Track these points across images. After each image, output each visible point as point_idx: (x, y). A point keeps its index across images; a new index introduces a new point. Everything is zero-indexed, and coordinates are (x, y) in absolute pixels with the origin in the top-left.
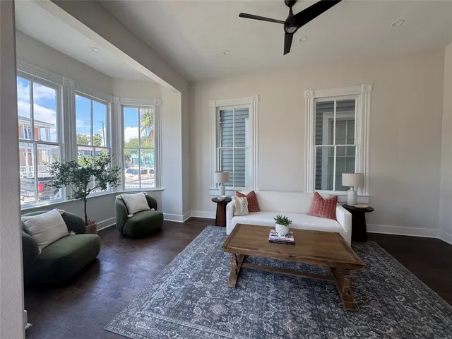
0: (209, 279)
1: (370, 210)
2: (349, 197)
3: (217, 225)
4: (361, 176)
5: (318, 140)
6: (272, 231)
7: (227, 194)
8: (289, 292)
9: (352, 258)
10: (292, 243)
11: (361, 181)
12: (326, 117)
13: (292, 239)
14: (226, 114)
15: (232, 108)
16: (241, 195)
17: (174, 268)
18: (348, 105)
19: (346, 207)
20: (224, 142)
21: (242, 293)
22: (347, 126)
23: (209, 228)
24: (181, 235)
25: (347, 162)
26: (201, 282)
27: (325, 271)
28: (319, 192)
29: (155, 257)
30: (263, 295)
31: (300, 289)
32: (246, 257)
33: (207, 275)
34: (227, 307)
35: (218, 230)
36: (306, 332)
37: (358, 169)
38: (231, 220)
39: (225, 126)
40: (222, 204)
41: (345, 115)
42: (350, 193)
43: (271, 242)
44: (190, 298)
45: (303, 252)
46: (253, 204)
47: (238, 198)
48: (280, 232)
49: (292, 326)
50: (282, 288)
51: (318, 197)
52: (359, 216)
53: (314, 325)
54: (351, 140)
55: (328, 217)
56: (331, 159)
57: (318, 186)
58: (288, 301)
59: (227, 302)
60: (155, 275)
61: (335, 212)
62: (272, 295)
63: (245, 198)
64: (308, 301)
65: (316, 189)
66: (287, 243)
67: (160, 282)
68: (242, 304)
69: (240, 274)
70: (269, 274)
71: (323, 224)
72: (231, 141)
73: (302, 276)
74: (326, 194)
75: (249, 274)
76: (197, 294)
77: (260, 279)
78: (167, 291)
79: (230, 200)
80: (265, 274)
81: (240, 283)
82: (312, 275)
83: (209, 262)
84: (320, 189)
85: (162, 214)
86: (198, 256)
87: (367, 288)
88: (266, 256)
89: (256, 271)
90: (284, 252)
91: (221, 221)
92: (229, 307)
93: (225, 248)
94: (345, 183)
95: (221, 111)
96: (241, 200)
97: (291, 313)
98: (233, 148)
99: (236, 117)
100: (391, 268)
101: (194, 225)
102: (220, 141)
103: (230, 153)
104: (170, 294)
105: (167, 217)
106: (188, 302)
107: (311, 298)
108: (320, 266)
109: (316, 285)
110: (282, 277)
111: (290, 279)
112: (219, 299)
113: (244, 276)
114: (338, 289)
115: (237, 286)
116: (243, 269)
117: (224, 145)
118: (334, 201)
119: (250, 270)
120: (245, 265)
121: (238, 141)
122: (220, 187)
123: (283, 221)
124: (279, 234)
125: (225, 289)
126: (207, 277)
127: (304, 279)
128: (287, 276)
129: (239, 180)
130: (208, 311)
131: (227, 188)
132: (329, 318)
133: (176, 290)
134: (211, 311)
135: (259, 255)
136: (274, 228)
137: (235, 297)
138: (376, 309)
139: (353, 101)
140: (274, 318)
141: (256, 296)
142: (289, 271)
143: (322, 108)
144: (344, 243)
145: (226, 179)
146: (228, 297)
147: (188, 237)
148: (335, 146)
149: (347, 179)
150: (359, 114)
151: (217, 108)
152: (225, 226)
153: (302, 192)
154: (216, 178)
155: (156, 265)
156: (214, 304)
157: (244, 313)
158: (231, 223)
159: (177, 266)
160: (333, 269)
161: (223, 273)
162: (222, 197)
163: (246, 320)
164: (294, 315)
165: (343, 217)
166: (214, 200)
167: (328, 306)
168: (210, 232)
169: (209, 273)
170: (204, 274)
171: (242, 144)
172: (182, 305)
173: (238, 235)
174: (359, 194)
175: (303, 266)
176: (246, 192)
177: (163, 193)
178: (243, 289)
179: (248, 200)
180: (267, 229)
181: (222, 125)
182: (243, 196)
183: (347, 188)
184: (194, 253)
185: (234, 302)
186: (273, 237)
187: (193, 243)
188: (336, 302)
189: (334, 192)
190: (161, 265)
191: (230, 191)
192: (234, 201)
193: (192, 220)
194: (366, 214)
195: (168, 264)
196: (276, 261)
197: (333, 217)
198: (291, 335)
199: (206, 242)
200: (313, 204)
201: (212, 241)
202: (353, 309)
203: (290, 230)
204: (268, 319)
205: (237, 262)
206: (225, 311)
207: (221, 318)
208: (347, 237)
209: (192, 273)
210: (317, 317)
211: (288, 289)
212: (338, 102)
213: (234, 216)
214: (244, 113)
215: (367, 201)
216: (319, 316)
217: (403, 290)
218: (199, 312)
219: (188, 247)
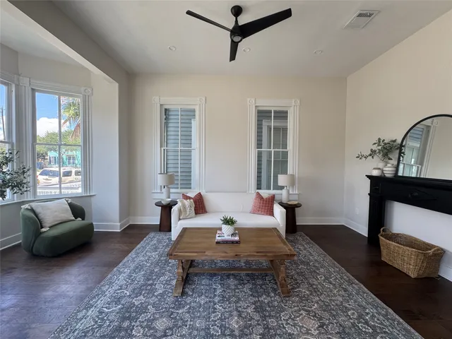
0: (152, 291)
1: (298, 206)
2: (283, 195)
3: (160, 231)
4: (293, 176)
5: (259, 145)
6: (218, 232)
7: (173, 197)
8: (235, 290)
9: (287, 248)
10: (237, 242)
11: (293, 183)
12: (265, 123)
13: (237, 238)
14: (171, 113)
15: (179, 107)
16: (186, 198)
17: (107, 286)
18: (282, 115)
19: (281, 204)
20: (169, 141)
21: (189, 300)
22: (282, 132)
23: (152, 234)
24: (117, 246)
25: (281, 165)
26: (142, 297)
27: (264, 262)
28: (259, 191)
29: (81, 278)
30: (210, 298)
31: (244, 284)
32: (192, 261)
33: (149, 287)
34: (172, 318)
35: (162, 236)
36: (251, 325)
37: (290, 171)
38: (177, 224)
39: (170, 125)
40: (167, 209)
41: (280, 124)
42: (284, 192)
43: (218, 243)
44: (129, 318)
45: (245, 249)
46: (200, 206)
47: (185, 201)
48: (226, 233)
49: (238, 322)
50: (228, 287)
51: (258, 194)
52: (291, 210)
53: (257, 317)
54: (285, 146)
55: (267, 214)
56: (269, 162)
57: (259, 187)
58: (234, 299)
59: (172, 313)
60: (81, 299)
61: (273, 210)
62: (219, 296)
63: (192, 200)
64: (251, 295)
65: (258, 189)
66: (233, 242)
67: (88, 307)
68: (189, 312)
69: (186, 280)
70: (215, 275)
71: (263, 221)
72: (176, 141)
73: (245, 272)
74: (265, 193)
75: (196, 278)
76: (137, 312)
77: (208, 282)
78: (97, 317)
79: (175, 203)
80: (212, 275)
81: (187, 290)
82: (255, 270)
83: (152, 272)
84: (260, 189)
85: (92, 224)
86: (139, 268)
87: (298, 273)
88: (213, 258)
89: (203, 274)
90: (230, 251)
91: (165, 226)
92: (175, 318)
93: (170, 255)
94: (280, 184)
95: (166, 110)
96: (187, 202)
97: (237, 310)
98: (179, 148)
99: (183, 117)
100: (311, 252)
101: (134, 234)
102: (164, 141)
103: (176, 154)
104: (103, 319)
105: (99, 227)
106: (126, 324)
107: (255, 293)
108: (262, 260)
109: (258, 278)
110: (228, 276)
111: (235, 276)
112: (164, 312)
113: (190, 282)
114: (276, 278)
115: (183, 293)
116: (189, 274)
117: (169, 145)
118: (272, 200)
119: (196, 275)
120: (191, 270)
121: (183, 142)
122: (164, 190)
123: (229, 222)
124: (225, 235)
125: (170, 300)
126: (149, 290)
127: (248, 275)
128: (233, 274)
129: (185, 182)
130: (150, 328)
131: (172, 190)
132: (269, 307)
133: (111, 312)
134: (154, 328)
135: (206, 257)
136: (220, 229)
137: (180, 306)
138: (304, 290)
139: (286, 112)
140: (220, 319)
141: (203, 300)
142: (235, 269)
143: (262, 115)
144: (280, 236)
145: (170, 181)
146: (173, 308)
147: (127, 248)
148: (273, 151)
149: (282, 180)
150: (292, 124)
151: (161, 105)
152: (170, 231)
153: (245, 192)
154: (160, 180)
155: (83, 287)
156: (157, 319)
157: (191, 321)
158: (177, 227)
159: (111, 284)
160: (272, 261)
161: (168, 282)
162: (166, 201)
163: (192, 328)
164: (239, 311)
165: (279, 211)
166: (157, 204)
167: (268, 296)
168: (153, 239)
169: (151, 285)
170: (146, 287)
171: (189, 145)
172: (119, 329)
173: (185, 239)
174: (291, 192)
175: (247, 262)
176: (192, 194)
177: (92, 199)
178: (190, 296)
179: (195, 202)
180: (213, 231)
181: (167, 124)
182: (190, 198)
183: (282, 188)
184: (132, 266)
185: (180, 311)
186: (220, 238)
187: (132, 254)
188: (275, 290)
189: (272, 192)
190: (89, 286)
191: (175, 193)
192: (179, 204)
193: (131, 227)
194: (296, 209)
195: (100, 282)
196: (221, 261)
197: (271, 213)
198: (237, 333)
199: (148, 252)
200: (255, 203)
201: (156, 249)
202: (287, 294)
203: (236, 229)
204: (216, 321)
205: (183, 269)
206: (171, 325)
207: (165, 332)
208: (283, 231)
209: (130, 288)
210: (259, 309)
211: (233, 287)
212: (275, 112)
213: (180, 219)
214: (190, 114)
215: (296, 197)
216: (261, 307)
217: (322, 270)
218: (139, 332)
219: (126, 259)
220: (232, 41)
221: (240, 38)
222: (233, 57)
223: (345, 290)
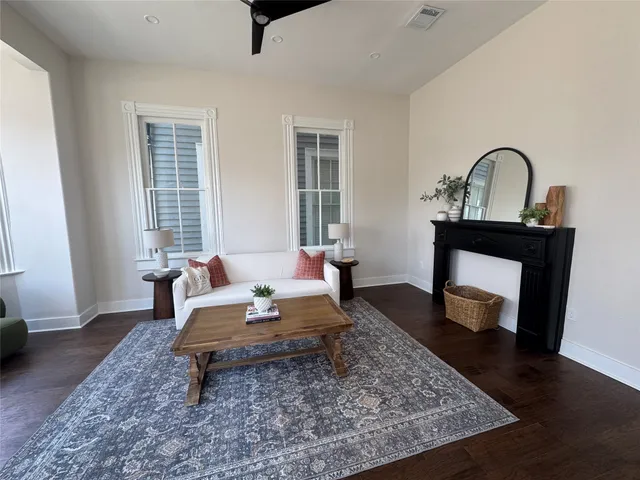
0: (150, 408)
1: (355, 263)
2: (335, 251)
3: (155, 318)
4: (347, 226)
5: (301, 183)
6: (249, 308)
7: (172, 265)
8: (276, 381)
9: (342, 318)
10: (276, 319)
11: (347, 235)
12: (308, 154)
13: (276, 313)
14: (158, 132)
15: (172, 123)
16: (196, 264)
17: (67, 415)
18: (330, 142)
19: (334, 263)
20: (159, 178)
21: (210, 407)
22: (331, 166)
23: (141, 326)
24: (79, 351)
25: (332, 211)
26: (133, 418)
27: (315, 342)
28: (304, 248)
29: (13, 411)
30: (243, 398)
31: (289, 372)
32: (212, 354)
33: (145, 402)
34: (188, 436)
35: (161, 326)
36: (300, 420)
37: (343, 219)
38: (182, 304)
39: (158, 151)
40: (164, 285)
41: (328, 154)
42: (336, 247)
43: (248, 323)
44: (113, 453)
45: (289, 326)
46: (218, 274)
47: (194, 269)
48: (261, 308)
49: (282, 420)
50: (268, 380)
51: (303, 252)
52: (345, 270)
53: (307, 408)
54: (336, 185)
55: (315, 278)
56: (316, 207)
57: (303, 242)
58: (276, 393)
59: (186, 430)
60: (18, 444)
61: (323, 271)
62: (255, 393)
63: (205, 268)
64: (299, 384)
65: (301, 245)
66: (270, 319)
67: (33, 453)
68: (211, 423)
69: (205, 382)
70: (248, 367)
71: (311, 287)
72: (172, 178)
73: (289, 357)
74: (312, 250)
75: (220, 377)
76: (127, 441)
77: (237, 378)
78: (55, 463)
79: (178, 274)
80: (243, 369)
81: (207, 394)
82: (303, 351)
83: (147, 381)
84: (305, 245)
85: (22, 323)
86: (125, 377)
87: (356, 347)
88: (243, 344)
89: (230, 369)
90: (267, 332)
91: (164, 308)
92: (192, 435)
93: (176, 350)
94: (331, 236)
95: (148, 125)
96: (197, 271)
97: (281, 406)
98: (178, 189)
99: (179, 140)
100: (371, 320)
101: (106, 330)
102: (150, 177)
103: (172, 198)
104: (66, 464)
105: (36, 325)
106: (110, 462)
107: (303, 380)
108: (310, 337)
109: (307, 361)
110: (266, 366)
111: (276, 365)
112: (172, 432)
113: (211, 383)
114: (330, 358)
115: (201, 401)
116: (208, 373)
117: (159, 184)
118: (321, 258)
119: (219, 371)
120: (212, 367)
121: (185, 179)
122: (155, 256)
123: (263, 292)
124: (259, 311)
125: (181, 412)
126: (146, 406)
127: (293, 360)
128: (273, 362)
129: (191, 242)
130: (151, 457)
131: (170, 255)
132: (323, 393)
133: (79, 451)
134: (159, 456)
135: (235, 345)
136: (252, 304)
137: (199, 417)
138: (364, 366)
139: (336, 138)
140: (259, 422)
141: (232, 403)
142: (273, 356)
143: (304, 141)
144: (333, 304)
145: (167, 240)
146: (188, 423)
147: (94, 351)
148: (320, 191)
149: (333, 231)
150: (344, 154)
151: (139, 117)
152: (172, 315)
153: (285, 251)
154: (148, 240)
155: (19, 425)
156: (163, 443)
157: (216, 434)
158: (183, 310)
159: (74, 410)
160: (324, 337)
161: (176, 389)
162: (158, 268)
163: (220, 442)
164: (284, 407)
165: (331, 273)
166: (146, 279)
167: (321, 380)
168: (145, 331)
169: (148, 398)
170: (143, 401)
171: (195, 184)
172: (98, 471)
173: (198, 324)
174: (345, 247)
175: (292, 344)
176: (205, 258)
178: (212, 401)
179: (210, 270)
180: (242, 307)
181: (152, 149)
182: (201, 265)
183: (333, 242)
184: (111, 377)
185: (199, 425)
186: (252, 316)
187: (110, 359)
188: (328, 372)
189: (321, 248)
190: (30, 421)
191: (176, 259)
192: (185, 275)
193: (101, 319)
194: (353, 268)
195: (51, 412)
196: (256, 347)
197: (321, 276)
198: (282, 433)
199: (137, 352)
200: (299, 265)
201: (150, 346)
202: (343, 373)
203: (274, 301)
204: (252, 426)
205: (199, 366)
206: (186, 445)
207: (178, 457)
208: (336, 298)
209: (112, 410)
210: (310, 398)
211: (275, 378)
212: (322, 137)
213: (187, 297)
214: (191, 135)
215: (352, 254)
216: (312, 395)
217: (384, 339)
218: (135, 467)
219: (98, 369)
220: (255, 22)
221: (266, 20)
222: (256, 48)
223: (409, 357)
